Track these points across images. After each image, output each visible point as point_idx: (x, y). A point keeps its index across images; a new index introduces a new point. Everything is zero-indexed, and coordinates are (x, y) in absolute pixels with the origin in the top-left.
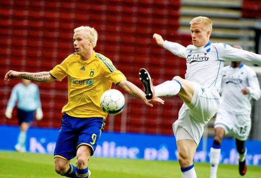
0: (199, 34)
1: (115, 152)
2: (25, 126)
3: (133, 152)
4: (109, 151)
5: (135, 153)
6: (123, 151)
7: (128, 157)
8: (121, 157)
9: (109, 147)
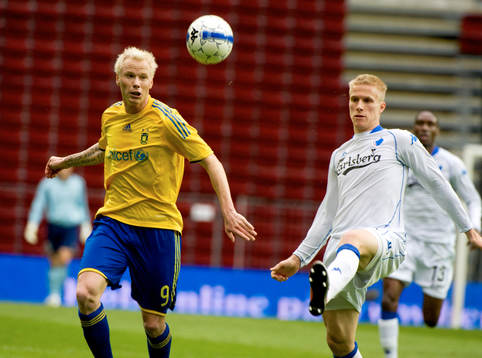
0: (371, 105)
1: (224, 305)
2: (66, 254)
3: (257, 305)
4: (212, 303)
5: (260, 306)
6: (238, 303)
7: (248, 315)
8: (235, 315)
9: (213, 296)
